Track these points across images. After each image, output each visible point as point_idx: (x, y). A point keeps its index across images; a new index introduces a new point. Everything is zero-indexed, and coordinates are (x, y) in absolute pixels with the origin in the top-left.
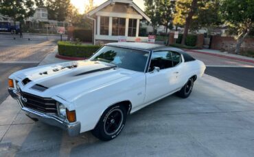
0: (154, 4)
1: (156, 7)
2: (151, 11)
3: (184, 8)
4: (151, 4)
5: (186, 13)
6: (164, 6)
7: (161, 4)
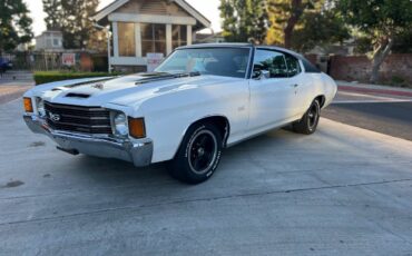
0: (235, 14)
1: (239, 19)
2: (230, 26)
3: (280, 12)
4: (231, 14)
5: (283, 21)
6: (252, 16)
7: (247, 13)
